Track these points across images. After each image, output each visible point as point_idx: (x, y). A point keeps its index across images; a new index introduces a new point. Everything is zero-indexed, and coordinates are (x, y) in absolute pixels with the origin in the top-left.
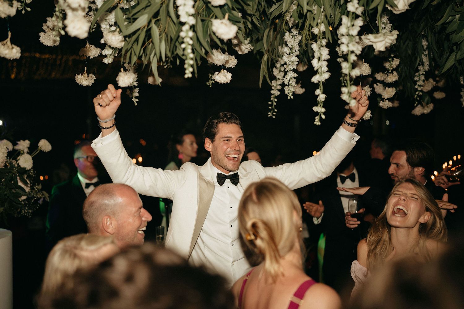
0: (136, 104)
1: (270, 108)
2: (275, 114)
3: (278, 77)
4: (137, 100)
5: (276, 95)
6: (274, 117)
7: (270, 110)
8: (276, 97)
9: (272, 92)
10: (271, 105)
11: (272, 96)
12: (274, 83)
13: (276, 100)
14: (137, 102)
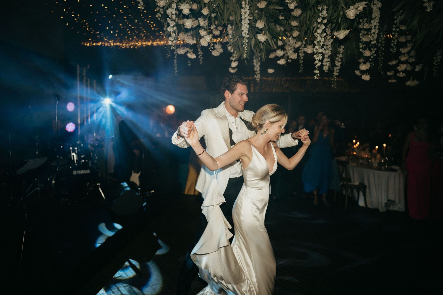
0: (258, 82)
1: (332, 82)
2: (335, 85)
3: (337, 65)
4: (259, 80)
5: (336, 75)
6: (335, 87)
7: (333, 84)
8: (337, 76)
9: (334, 73)
10: (333, 81)
11: (334, 76)
12: (335, 69)
13: (336, 78)
14: (259, 81)
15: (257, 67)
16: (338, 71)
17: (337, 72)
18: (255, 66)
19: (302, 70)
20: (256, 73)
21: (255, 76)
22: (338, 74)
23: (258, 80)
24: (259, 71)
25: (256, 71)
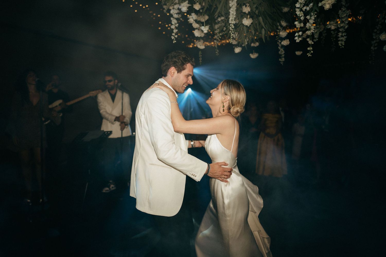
15: (282, 51)
16: (376, 45)
17: (375, 47)
18: (279, 50)
19: (334, 49)
20: (281, 57)
21: (280, 60)
22: (376, 48)
23: (282, 63)
24: (284, 54)
25: (281, 55)
